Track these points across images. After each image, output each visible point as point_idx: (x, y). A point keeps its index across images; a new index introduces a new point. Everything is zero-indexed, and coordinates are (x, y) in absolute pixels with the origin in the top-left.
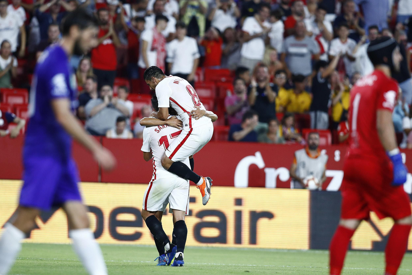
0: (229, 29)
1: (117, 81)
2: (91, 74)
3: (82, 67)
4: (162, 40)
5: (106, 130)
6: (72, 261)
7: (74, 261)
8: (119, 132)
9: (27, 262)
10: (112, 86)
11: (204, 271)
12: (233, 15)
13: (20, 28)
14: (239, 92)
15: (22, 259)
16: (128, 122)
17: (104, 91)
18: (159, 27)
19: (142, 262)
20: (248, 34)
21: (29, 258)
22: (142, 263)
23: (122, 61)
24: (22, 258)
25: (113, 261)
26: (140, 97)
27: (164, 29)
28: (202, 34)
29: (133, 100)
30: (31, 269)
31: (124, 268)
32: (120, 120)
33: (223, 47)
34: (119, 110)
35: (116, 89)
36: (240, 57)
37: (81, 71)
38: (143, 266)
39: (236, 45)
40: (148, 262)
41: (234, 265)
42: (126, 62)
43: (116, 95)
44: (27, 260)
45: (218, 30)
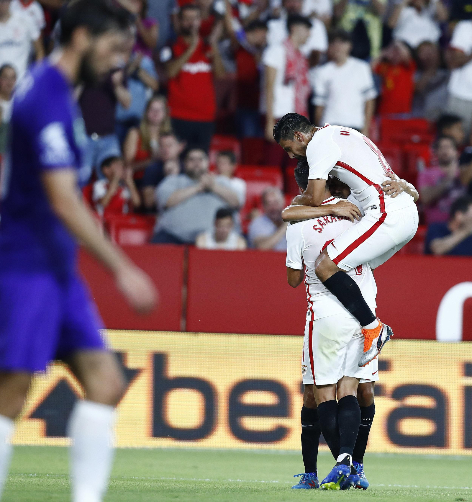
0: (425, 43)
1: (216, 141)
2: (168, 127)
3: (151, 115)
4: (301, 64)
5: (196, 234)
6: (132, 479)
7: (135, 479)
8: (220, 237)
9: (46, 481)
10: (206, 150)
11: (380, 498)
12: (435, 18)
13: (33, 43)
14: (445, 162)
15: (37, 477)
16: (238, 218)
17: (192, 159)
18: (295, 37)
19: (263, 481)
20: (462, 52)
21: (52, 474)
22: (264, 484)
23: (224, 104)
24: (38, 474)
25: (209, 480)
26: (258, 173)
27: (303, 42)
28: (376, 53)
29: (247, 178)
30: (54, 495)
31: (229, 492)
32: (221, 214)
33: (416, 77)
34: (220, 197)
35: (213, 155)
36: (447, 96)
37: (149, 122)
38: (265, 490)
39: (440, 74)
40: (274, 481)
41: (436, 487)
42: (232, 105)
43: (214, 168)
44: (48, 478)
45: (406, 44)
